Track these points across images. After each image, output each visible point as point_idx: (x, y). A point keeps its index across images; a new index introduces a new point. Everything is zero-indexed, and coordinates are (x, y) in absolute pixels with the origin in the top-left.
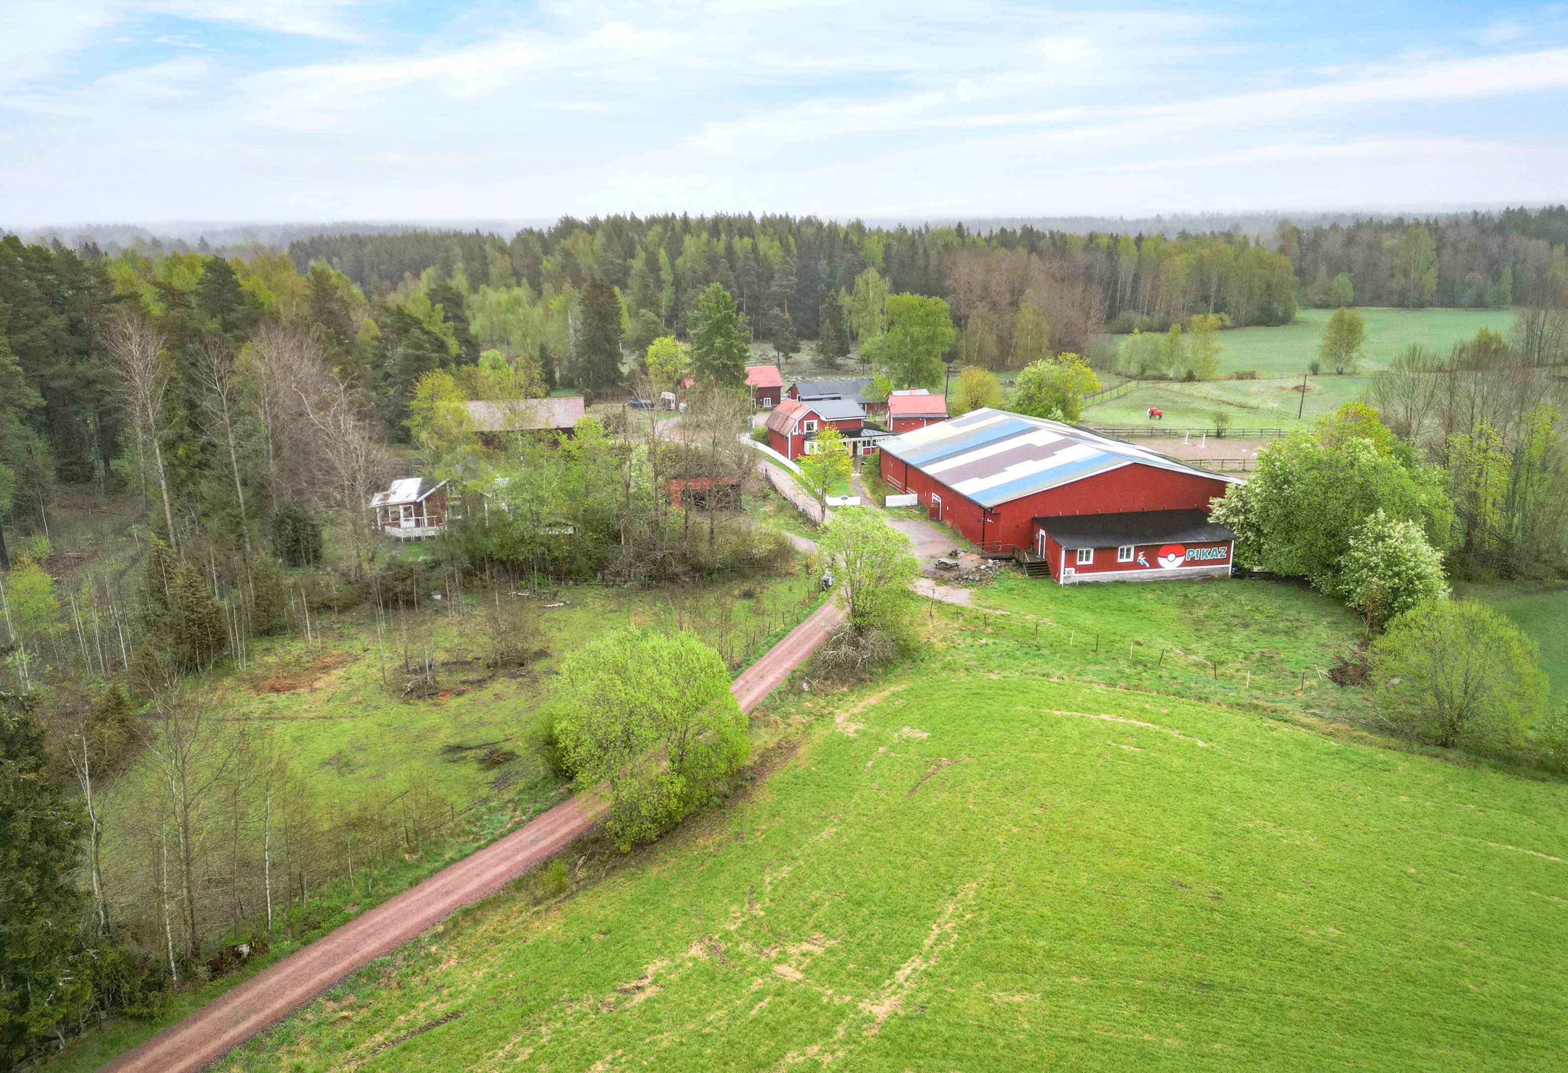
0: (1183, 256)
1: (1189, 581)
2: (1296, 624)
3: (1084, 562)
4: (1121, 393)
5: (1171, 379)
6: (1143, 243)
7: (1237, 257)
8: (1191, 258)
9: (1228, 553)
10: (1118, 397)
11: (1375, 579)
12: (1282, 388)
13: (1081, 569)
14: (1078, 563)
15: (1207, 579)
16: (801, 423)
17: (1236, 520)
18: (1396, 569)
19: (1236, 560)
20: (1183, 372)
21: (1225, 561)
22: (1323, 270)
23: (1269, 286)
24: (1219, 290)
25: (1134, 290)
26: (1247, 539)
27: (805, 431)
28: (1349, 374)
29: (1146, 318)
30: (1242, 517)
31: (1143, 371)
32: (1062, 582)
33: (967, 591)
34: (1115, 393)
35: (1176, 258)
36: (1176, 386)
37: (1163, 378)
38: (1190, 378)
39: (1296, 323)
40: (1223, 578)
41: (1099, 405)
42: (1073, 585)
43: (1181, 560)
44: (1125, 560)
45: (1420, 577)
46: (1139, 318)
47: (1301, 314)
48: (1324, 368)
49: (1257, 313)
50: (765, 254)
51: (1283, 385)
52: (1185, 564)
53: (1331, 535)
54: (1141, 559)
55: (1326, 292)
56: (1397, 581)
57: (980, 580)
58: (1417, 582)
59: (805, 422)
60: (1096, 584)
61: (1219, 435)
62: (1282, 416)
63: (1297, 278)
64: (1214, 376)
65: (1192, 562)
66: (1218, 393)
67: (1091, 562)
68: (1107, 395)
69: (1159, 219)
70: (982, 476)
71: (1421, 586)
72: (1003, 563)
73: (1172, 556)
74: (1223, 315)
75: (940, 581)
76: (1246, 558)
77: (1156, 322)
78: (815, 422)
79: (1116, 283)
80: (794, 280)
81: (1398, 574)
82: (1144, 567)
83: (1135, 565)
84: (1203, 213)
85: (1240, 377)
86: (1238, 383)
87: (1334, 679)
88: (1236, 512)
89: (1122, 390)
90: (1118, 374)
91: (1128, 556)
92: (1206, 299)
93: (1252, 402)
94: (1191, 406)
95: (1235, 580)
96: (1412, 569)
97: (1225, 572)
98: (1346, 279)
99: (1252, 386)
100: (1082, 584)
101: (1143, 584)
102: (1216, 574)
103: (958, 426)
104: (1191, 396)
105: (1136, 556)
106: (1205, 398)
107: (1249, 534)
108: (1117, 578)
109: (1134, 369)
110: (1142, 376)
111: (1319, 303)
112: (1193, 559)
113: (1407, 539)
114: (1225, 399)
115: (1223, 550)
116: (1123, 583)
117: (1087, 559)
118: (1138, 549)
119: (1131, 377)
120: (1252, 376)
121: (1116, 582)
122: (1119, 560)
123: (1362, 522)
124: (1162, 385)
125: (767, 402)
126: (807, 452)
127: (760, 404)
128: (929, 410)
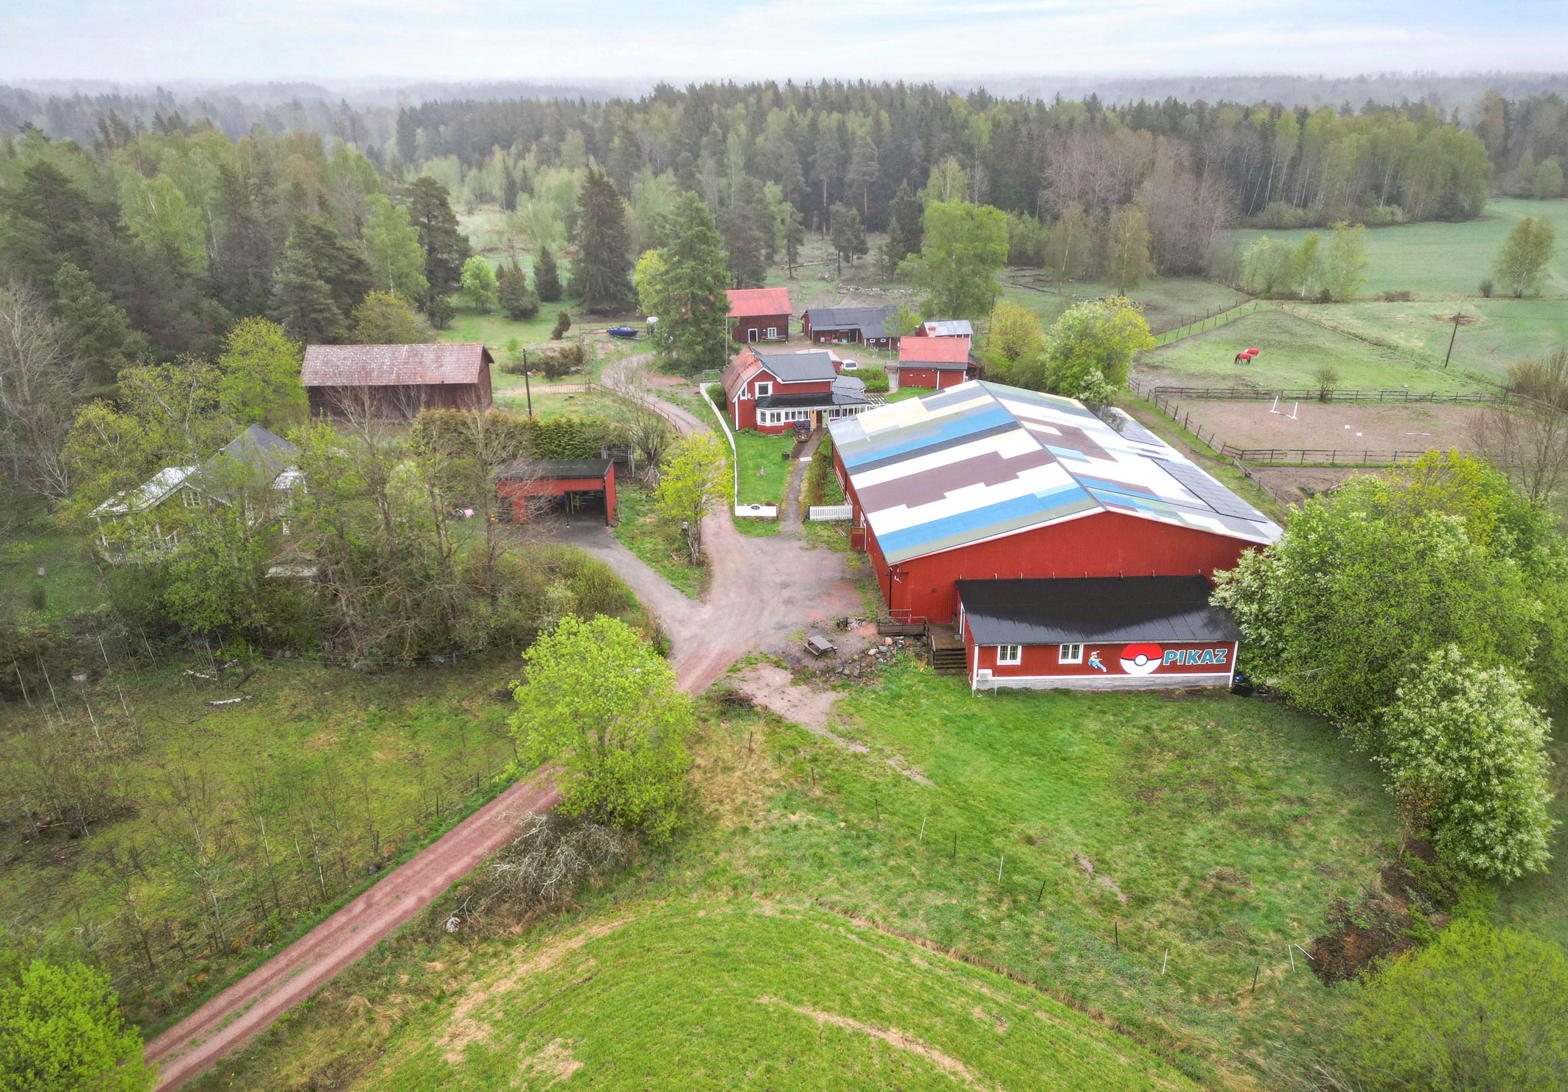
0: (1355, 136)
1: (1165, 695)
2: (1297, 809)
3: (1008, 662)
4: (1231, 318)
5: (1302, 299)
6: (1308, 120)
7: (1420, 138)
8: (1364, 139)
9: (1229, 657)
10: (1226, 325)
11: (1427, 760)
12: (1437, 318)
13: (1000, 671)
14: (1000, 662)
15: (1195, 693)
16: (751, 385)
17: (1246, 609)
18: (1464, 751)
19: (1241, 668)
20: (1318, 289)
21: (1225, 668)
22: (1528, 154)
23: (1455, 175)
24: (1395, 178)
25: (1291, 177)
26: (1261, 637)
27: (757, 395)
28: (1529, 298)
29: (1300, 212)
30: (1255, 607)
31: (1269, 288)
32: (974, 687)
33: (832, 696)
34: (1221, 319)
35: (1344, 139)
36: (1304, 310)
37: (1292, 297)
38: (1325, 298)
39: (1486, 218)
40: (1217, 694)
41: (1194, 337)
42: (989, 692)
43: (1156, 663)
44: (1069, 661)
45: (1501, 771)
46: (1291, 212)
47: (1491, 207)
48: (1497, 289)
49: (1437, 206)
50: (853, 133)
51: (1439, 313)
52: (1161, 669)
53: (1377, 665)
54: (1094, 660)
55: (1529, 180)
56: (1463, 772)
57: (860, 676)
58: (1495, 781)
59: (757, 385)
60: (1026, 694)
61: (1323, 398)
62: (1422, 363)
63: (1491, 165)
64: (1357, 294)
65: (1174, 668)
66: (1354, 322)
67: (1018, 662)
68: (1209, 323)
69: (1362, 80)
70: (912, 502)
71: (1499, 789)
72: (910, 641)
73: (1141, 659)
74: (1395, 208)
75: (801, 676)
76: (1254, 668)
77: (1312, 216)
78: (770, 384)
79: (1268, 168)
80: (875, 165)
81: (1466, 761)
82: (1098, 671)
83: (1085, 669)
84: (1416, 73)
85: (1390, 298)
86: (1384, 305)
87: (1316, 966)
88: (1249, 597)
89: (1233, 314)
90: (1239, 289)
91: (1075, 656)
92: (1377, 188)
93: (1394, 337)
94: (1311, 342)
95: (1236, 698)
96: (1492, 756)
97: (1222, 682)
98: (1556, 164)
99: (1401, 312)
100: (1004, 692)
101: (1096, 695)
102: (1209, 685)
103: (930, 407)
104: (1318, 325)
105: (1086, 656)
106: (1334, 329)
107: (1264, 631)
108: (1059, 685)
109: (1259, 284)
110: (1268, 293)
111: (1518, 191)
112: (1174, 663)
113: (1492, 698)
114: (1359, 332)
115: (1221, 653)
116: (1065, 693)
117: (1014, 656)
118: (1088, 649)
119: (1253, 295)
120: (1405, 297)
121: (1056, 690)
122: (1061, 661)
123: (1422, 658)
124: (1288, 307)
125: (772, 333)
126: (759, 422)
127: (763, 335)
128: (946, 359)
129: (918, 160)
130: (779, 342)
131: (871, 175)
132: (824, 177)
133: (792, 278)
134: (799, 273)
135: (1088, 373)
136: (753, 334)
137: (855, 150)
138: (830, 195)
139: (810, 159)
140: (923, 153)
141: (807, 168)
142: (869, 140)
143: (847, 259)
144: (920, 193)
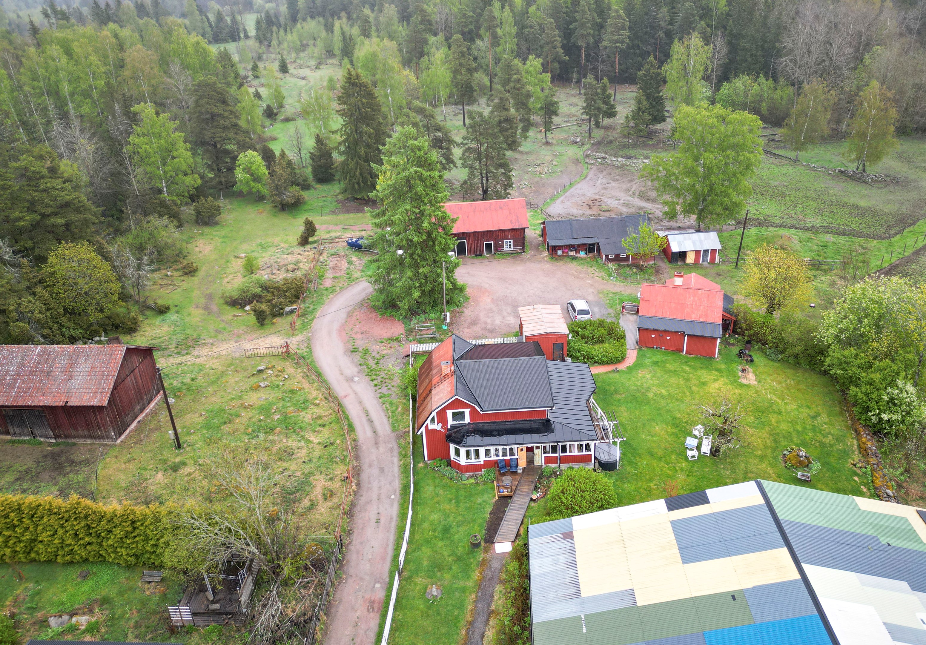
16: (442, 413)
27: (450, 425)
59: (449, 413)
78: (467, 412)
125: (508, 245)
126: (453, 456)
127: (499, 247)
128: (695, 317)
129: (663, 24)
130: (514, 255)
131: (622, 42)
132: (581, 43)
133: (547, 143)
134: (553, 136)
135: (892, 383)
136: (489, 246)
137: (609, 21)
138: (588, 56)
139: (571, 27)
140: (668, 18)
141: (567, 34)
142: (621, 12)
143: (597, 124)
144: (665, 67)
